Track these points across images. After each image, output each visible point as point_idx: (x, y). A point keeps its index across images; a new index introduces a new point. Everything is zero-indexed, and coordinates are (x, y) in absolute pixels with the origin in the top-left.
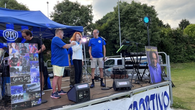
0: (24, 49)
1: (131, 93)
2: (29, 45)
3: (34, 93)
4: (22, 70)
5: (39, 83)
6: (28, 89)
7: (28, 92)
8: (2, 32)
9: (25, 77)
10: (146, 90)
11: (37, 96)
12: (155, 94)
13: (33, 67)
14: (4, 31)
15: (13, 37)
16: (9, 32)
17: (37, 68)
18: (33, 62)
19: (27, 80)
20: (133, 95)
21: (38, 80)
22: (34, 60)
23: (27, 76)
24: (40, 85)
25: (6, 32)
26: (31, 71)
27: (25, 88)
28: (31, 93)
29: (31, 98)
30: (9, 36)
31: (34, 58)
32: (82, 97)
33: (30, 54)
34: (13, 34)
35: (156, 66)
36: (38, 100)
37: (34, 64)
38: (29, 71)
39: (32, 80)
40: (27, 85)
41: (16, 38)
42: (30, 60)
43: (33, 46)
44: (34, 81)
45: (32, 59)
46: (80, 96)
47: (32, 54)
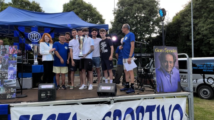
0: (4, 50)
1: (112, 100)
2: (9, 47)
3: (10, 88)
4: (1, 68)
5: (15, 79)
6: (4, 84)
7: (4, 86)
8: (28, 35)
9: (3, 74)
10: (139, 99)
11: (13, 90)
12: (155, 106)
13: (11, 66)
14: (29, 34)
15: (37, 39)
16: (33, 34)
17: (14, 66)
18: (11, 61)
19: (5, 77)
20: (114, 102)
21: (14, 77)
22: (13, 59)
23: (5, 73)
24: (16, 82)
25: (31, 35)
26: (9, 69)
27: (3, 83)
28: (7, 88)
29: (7, 92)
30: (33, 38)
31: (13, 58)
32: (44, 96)
33: (9, 55)
34: (36, 36)
35: (171, 71)
36: (13, 94)
37: (12, 63)
38: (7, 69)
39: (9, 77)
40: (4, 81)
41: (39, 39)
42: (9, 60)
43: (12, 48)
44: (11, 78)
45: (11, 58)
46: (42, 96)
47: (11, 54)
